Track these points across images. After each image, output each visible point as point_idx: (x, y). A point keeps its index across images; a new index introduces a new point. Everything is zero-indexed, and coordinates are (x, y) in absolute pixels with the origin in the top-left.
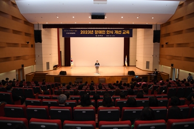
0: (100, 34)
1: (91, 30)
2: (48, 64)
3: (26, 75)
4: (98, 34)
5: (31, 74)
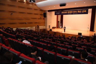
0: (70, 13)
1: (66, 11)
2: (49, 26)
3: (40, 29)
4: (69, 13)
5: (42, 29)
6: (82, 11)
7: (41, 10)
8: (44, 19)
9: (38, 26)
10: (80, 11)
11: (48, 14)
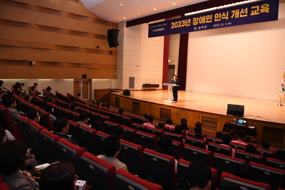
0: (202, 25)
1: (188, 17)
2: (132, 80)
3: (95, 90)
4: (199, 25)
5: (103, 90)
6: (250, 12)
7: (100, 21)
8: (111, 53)
9: (84, 76)
10: (242, 12)
11: (126, 34)
